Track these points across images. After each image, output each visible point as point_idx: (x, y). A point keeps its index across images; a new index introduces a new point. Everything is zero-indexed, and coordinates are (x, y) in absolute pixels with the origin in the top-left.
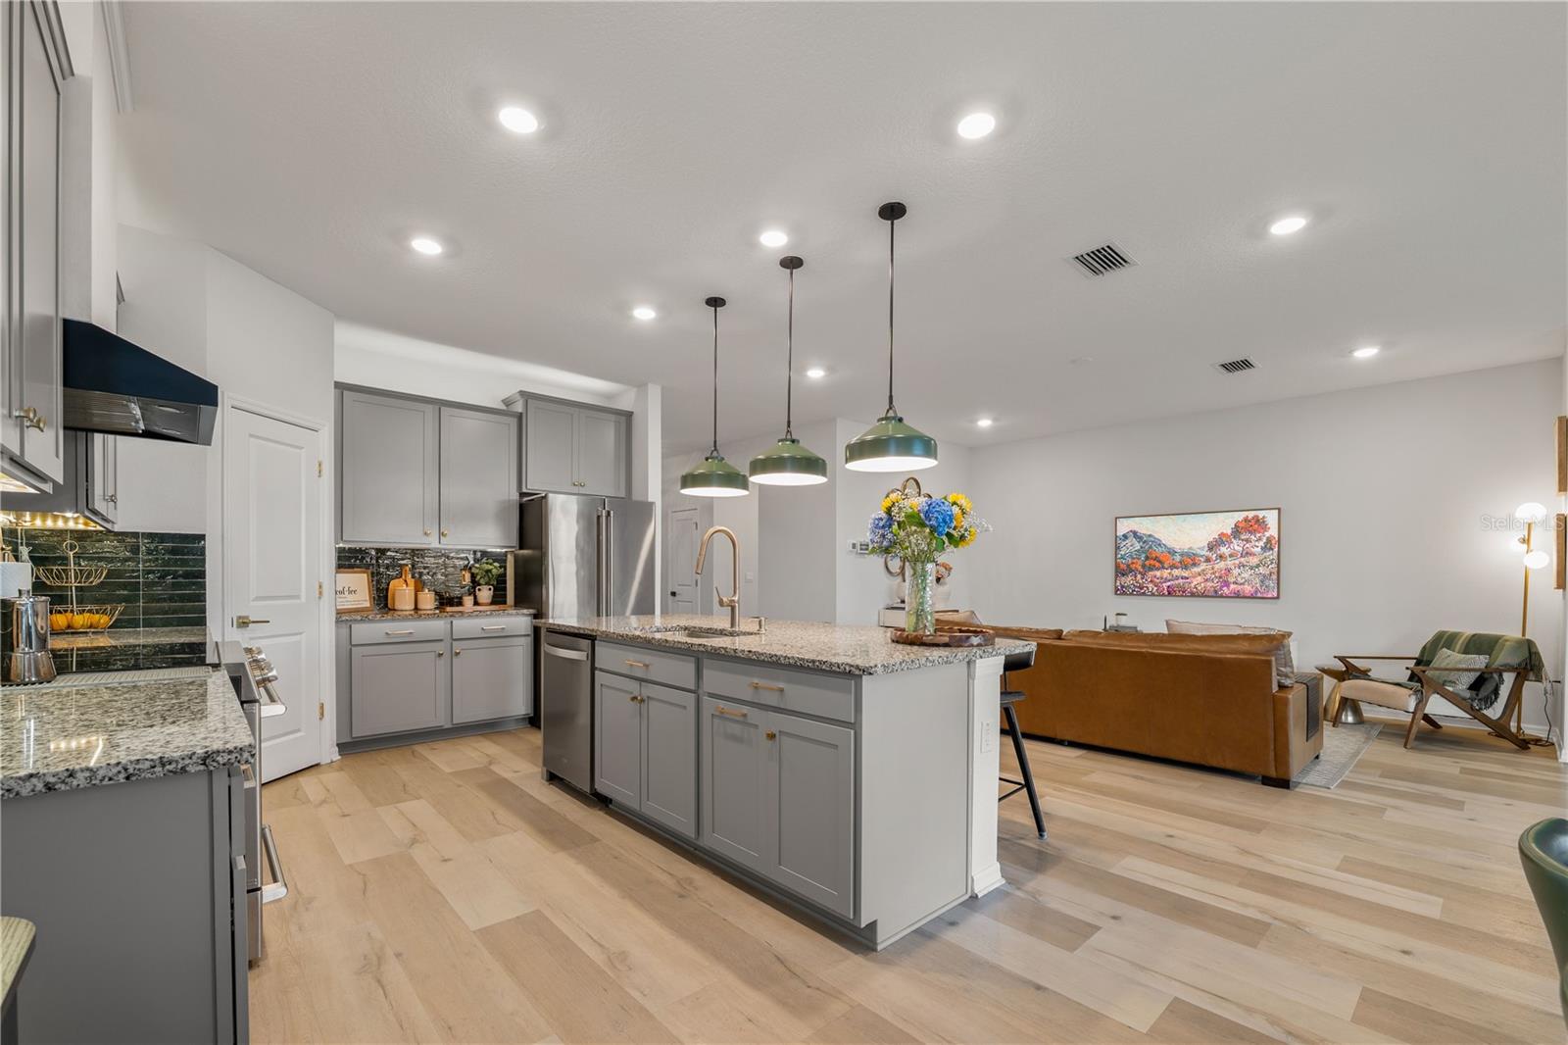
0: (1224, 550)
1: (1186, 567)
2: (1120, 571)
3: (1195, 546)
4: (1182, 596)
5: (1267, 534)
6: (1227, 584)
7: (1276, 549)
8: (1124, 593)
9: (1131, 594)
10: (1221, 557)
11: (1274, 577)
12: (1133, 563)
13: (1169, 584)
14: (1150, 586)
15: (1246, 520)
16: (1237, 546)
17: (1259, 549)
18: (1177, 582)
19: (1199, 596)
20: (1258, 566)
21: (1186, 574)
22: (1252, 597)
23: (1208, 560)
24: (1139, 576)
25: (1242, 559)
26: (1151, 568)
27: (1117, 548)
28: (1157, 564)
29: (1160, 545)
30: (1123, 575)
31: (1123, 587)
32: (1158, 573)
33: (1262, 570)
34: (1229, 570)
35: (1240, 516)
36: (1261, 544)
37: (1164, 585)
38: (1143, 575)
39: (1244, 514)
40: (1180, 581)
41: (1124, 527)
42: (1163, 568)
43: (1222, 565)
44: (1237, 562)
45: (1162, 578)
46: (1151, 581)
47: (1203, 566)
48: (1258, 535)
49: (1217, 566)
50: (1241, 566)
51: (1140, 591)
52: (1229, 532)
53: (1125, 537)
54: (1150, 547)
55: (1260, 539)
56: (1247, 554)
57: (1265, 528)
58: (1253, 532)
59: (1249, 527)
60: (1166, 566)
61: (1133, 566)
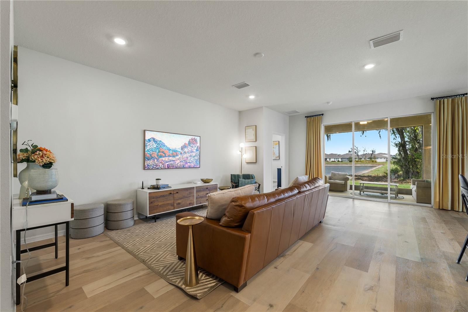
0: (186, 150)
1: (174, 157)
2: (146, 158)
3: (177, 148)
4: (173, 168)
5: (197, 145)
6: (187, 163)
7: (199, 151)
8: (149, 169)
9: (152, 169)
10: (185, 152)
11: (199, 160)
12: (153, 154)
13: (168, 163)
14: (161, 164)
15: (192, 139)
16: (189, 148)
17: (195, 150)
19: (178, 168)
20: (195, 156)
21: (174, 159)
22: (194, 168)
23: (181, 154)
24: (156, 160)
25: (191, 154)
26: (161, 157)
27: (144, 146)
28: (163, 155)
29: (164, 146)
30: (148, 160)
31: (148, 165)
32: (164, 159)
33: (196, 158)
34: (187, 158)
35: (190, 137)
36: (196, 148)
37: (166, 164)
38: (158, 160)
39: (192, 137)
40: (172, 162)
41: (149, 135)
42: (166, 156)
43: (185, 156)
44: (189, 154)
45: (165, 161)
46: (161, 162)
47: (180, 156)
48: (195, 145)
49: (184, 156)
50: (191, 156)
51: (156, 168)
52: (187, 143)
53: (149, 140)
54: (160, 147)
56: (192, 152)
57: (197, 143)
58: (194, 144)
59: (192, 142)
60: (167, 156)
61: (153, 155)
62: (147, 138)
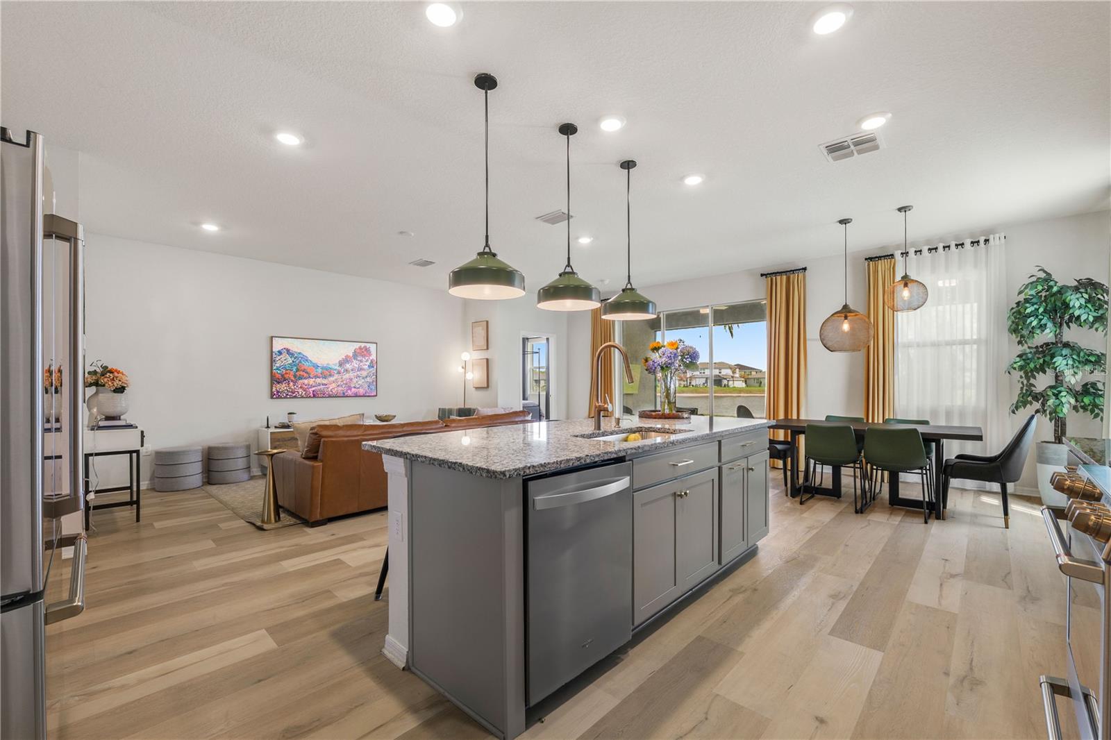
0: (348, 366)
1: (325, 378)
2: (275, 379)
3: (330, 363)
4: (323, 397)
5: (371, 358)
6: (350, 388)
7: (375, 367)
8: (279, 397)
9: (285, 398)
10: (347, 370)
11: (375, 383)
12: (286, 373)
13: (313, 389)
14: (300, 390)
15: (360, 348)
16: (355, 364)
17: (367, 367)
18: (319, 387)
19: (334, 397)
20: (367, 377)
21: (325, 381)
22: (364, 396)
23: (339, 373)
24: (291, 384)
25: (358, 373)
26: (301, 378)
27: (272, 361)
28: (305, 375)
29: (307, 360)
30: (279, 383)
31: (278, 392)
32: (306, 381)
33: (368, 379)
34: (351, 380)
35: (357, 345)
36: (368, 363)
37: (311, 389)
38: (295, 383)
39: (359, 344)
40: (322, 387)
41: (278, 345)
42: (309, 377)
43: (347, 376)
44: (355, 374)
45: (309, 385)
46: (301, 387)
47: (336, 376)
48: (367, 358)
49: (344, 377)
50: (358, 377)
51: (293, 395)
52: (351, 355)
53: (280, 353)
54: (300, 362)
55: (367, 361)
56: (361, 369)
57: (370, 354)
58: (364, 356)
59: (362, 352)
60: (311, 376)
61: (286, 376)
62: (275, 349)
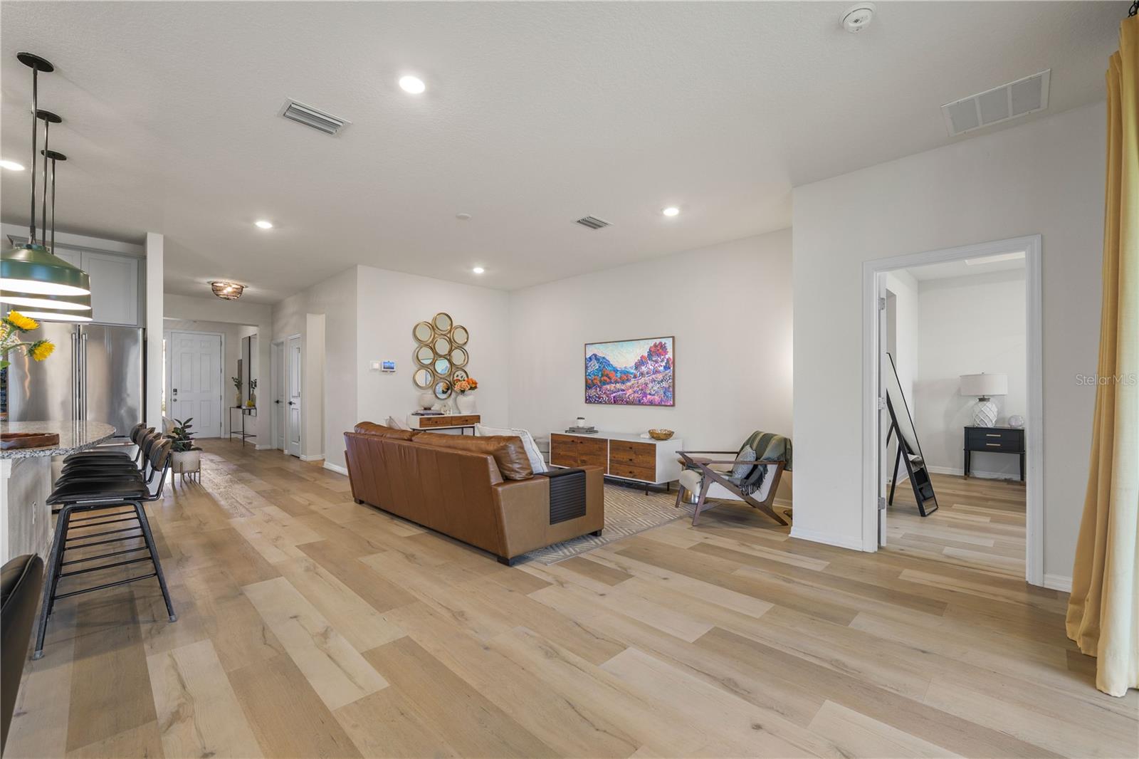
0: (644, 369)
1: (623, 383)
2: (588, 386)
3: (628, 366)
4: (621, 404)
5: (667, 356)
6: (645, 395)
7: (672, 368)
8: (590, 402)
9: (594, 403)
10: (642, 374)
11: (671, 389)
12: (595, 379)
13: (614, 395)
14: (604, 396)
15: (655, 346)
16: (651, 366)
17: (662, 368)
18: (618, 393)
19: (630, 404)
20: (662, 381)
21: (623, 387)
22: (659, 405)
23: (635, 377)
24: (598, 389)
25: (653, 376)
26: (605, 383)
27: (587, 367)
28: (608, 380)
29: (609, 365)
30: (590, 388)
31: (590, 397)
32: (608, 387)
33: (664, 384)
35: (651, 343)
36: (664, 364)
37: (612, 395)
38: (600, 388)
39: (655, 340)
40: (620, 392)
41: (590, 351)
42: (611, 383)
43: (642, 380)
44: (651, 378)
45: (610, 390)
46: (605, 393)
47: (633, 381)
48: (662, 357)
49: (640, 381)
50: (653, 381)
51: (599, 401)
52: (646, 355)
53: (591, 359)
54: (604, 367)
55: (662, 361)
56: (656, 372)
57: (666, 353)
58: (659, 355)
59: (658, 350)
60: (613, 381)
61: (595, 381)
62: (588, 356)
